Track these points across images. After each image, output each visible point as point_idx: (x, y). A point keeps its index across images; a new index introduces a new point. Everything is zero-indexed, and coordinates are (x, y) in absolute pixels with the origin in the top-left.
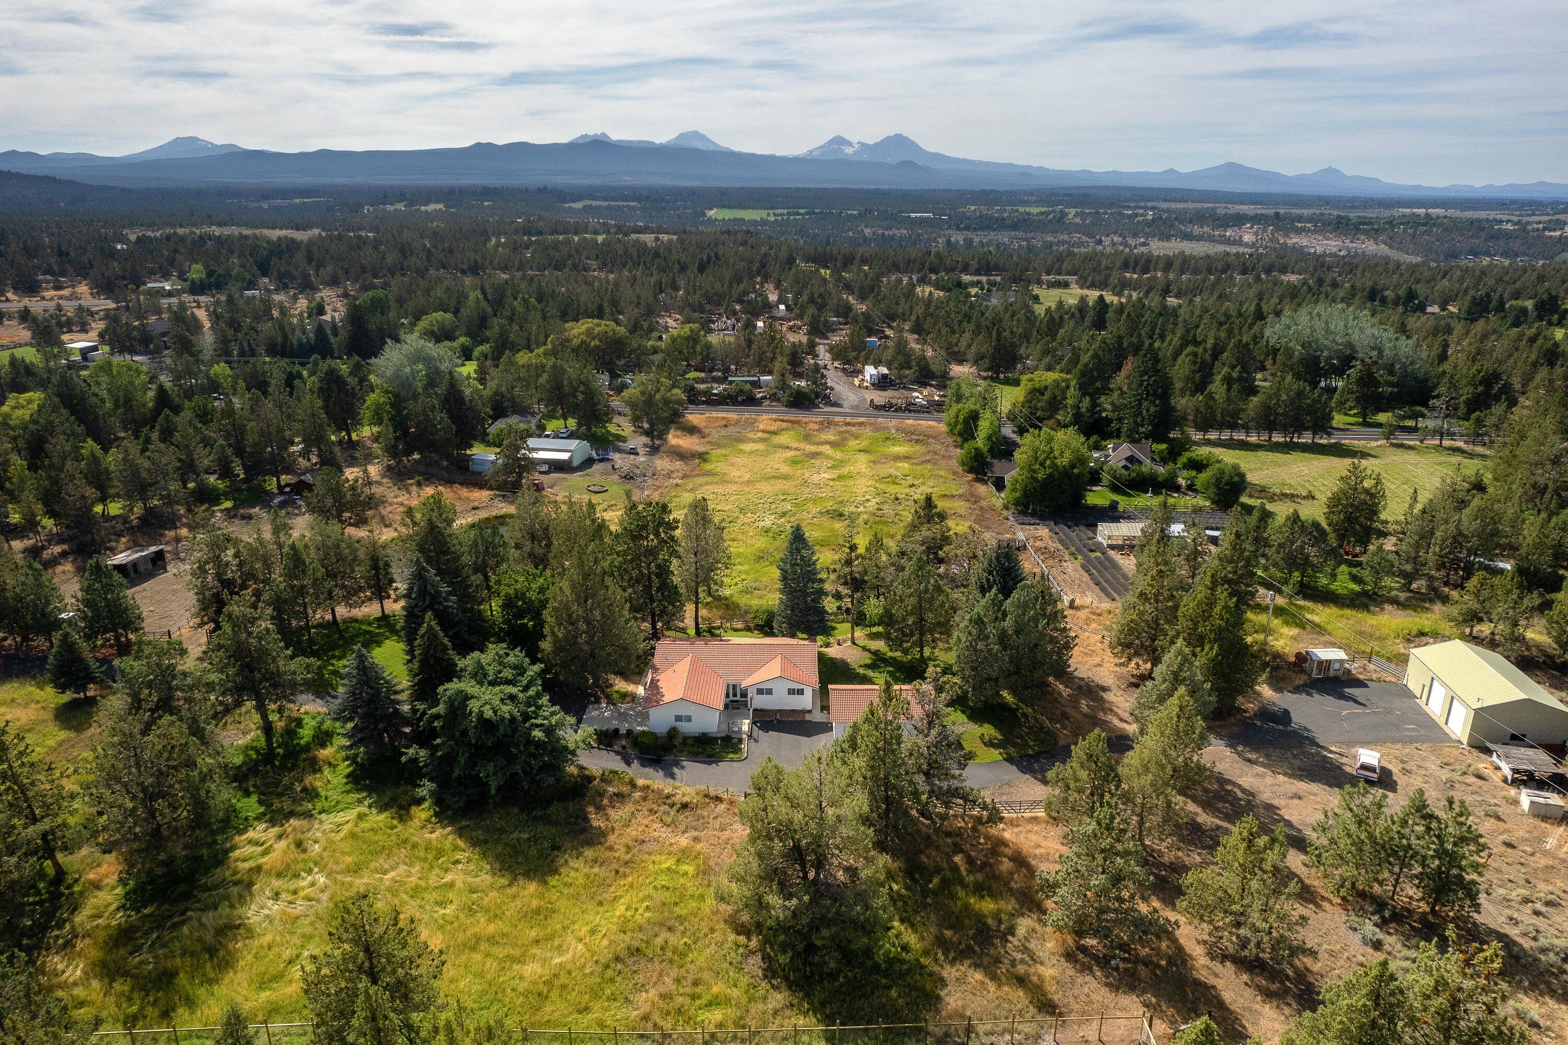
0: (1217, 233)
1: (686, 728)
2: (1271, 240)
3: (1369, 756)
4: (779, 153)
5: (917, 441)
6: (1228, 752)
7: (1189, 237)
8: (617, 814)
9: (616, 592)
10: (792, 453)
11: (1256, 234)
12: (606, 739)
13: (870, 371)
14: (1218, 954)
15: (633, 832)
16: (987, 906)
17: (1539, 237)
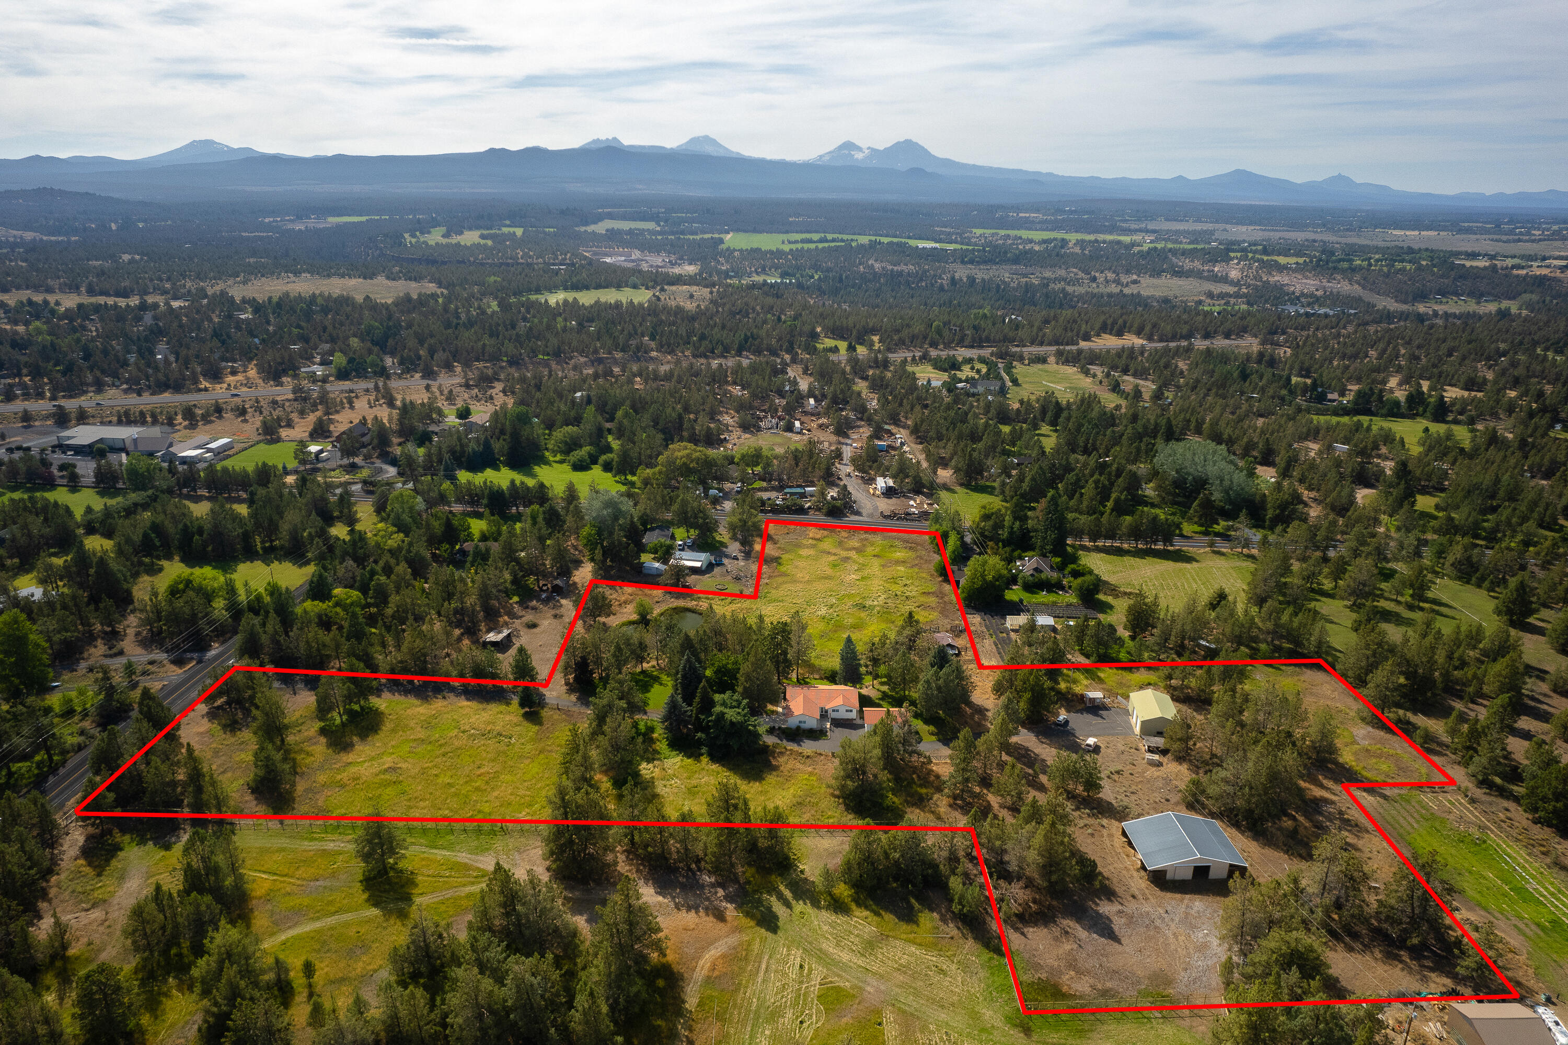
0: (1206, 268)
1: (803, 726)
2: (1255, 278)
3: (1091, 741)
4: (789, 158)
5: (911, 548)
6: (1034, 739)
7: (1179, 273)
8: (782, 760)
9: (769, 664)
10: (832, 558)
11: (1242, 270)
12: (771, 731)
13: (881, 483)
14: (1002, 806)
15: (789, 766)
16: (924, 791)
17: (1506, 276)
